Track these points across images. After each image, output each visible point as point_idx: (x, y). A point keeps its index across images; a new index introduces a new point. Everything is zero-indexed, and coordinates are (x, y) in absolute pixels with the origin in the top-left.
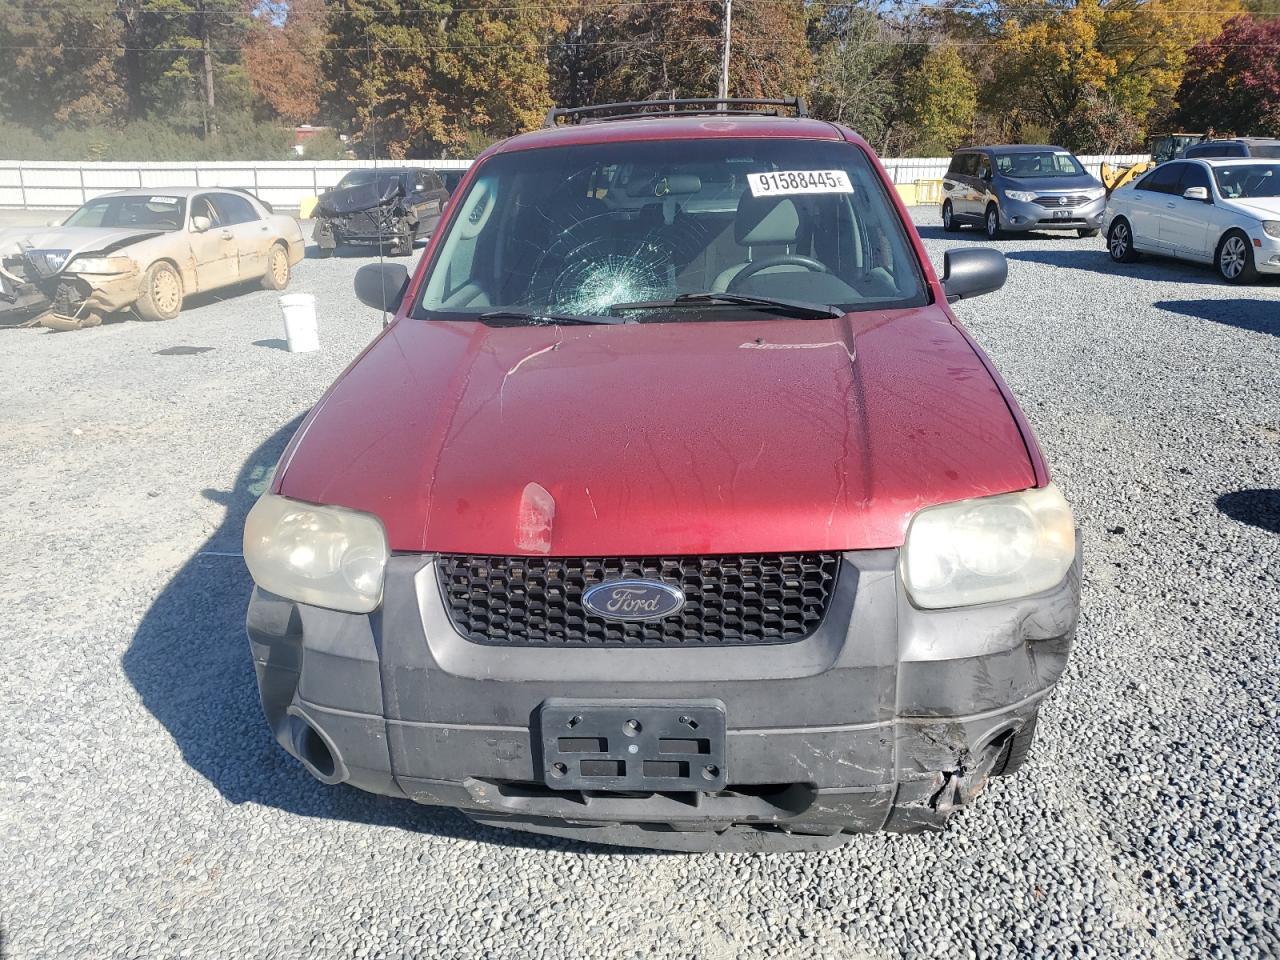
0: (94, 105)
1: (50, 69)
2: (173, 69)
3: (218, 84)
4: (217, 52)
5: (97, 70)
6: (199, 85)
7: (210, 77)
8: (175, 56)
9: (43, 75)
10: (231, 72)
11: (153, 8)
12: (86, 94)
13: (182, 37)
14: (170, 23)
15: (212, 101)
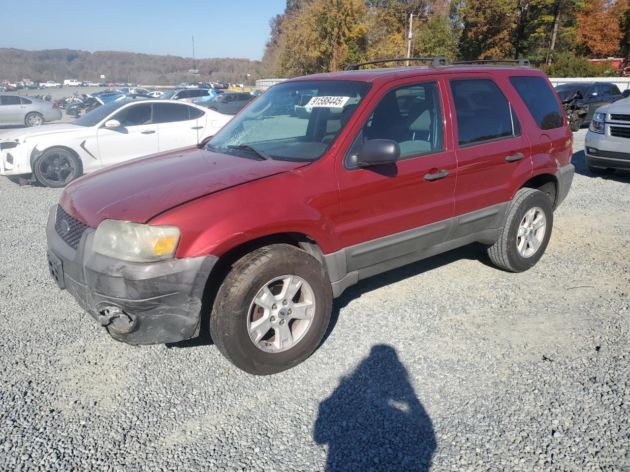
0: (495, 52)
1: (481, 37)
2: (536, 32)
3: (558, 38)
4: (562, 22)
5: (501, 36)
6: (548, 39)
7: (555, 35)
8: (539, 25)
9: (477, 40)
10: (567, 32)
11: (534, 3)
12: (494, 47)
13: (545, 16)
14: (541, 9)
15: (552, 47)
